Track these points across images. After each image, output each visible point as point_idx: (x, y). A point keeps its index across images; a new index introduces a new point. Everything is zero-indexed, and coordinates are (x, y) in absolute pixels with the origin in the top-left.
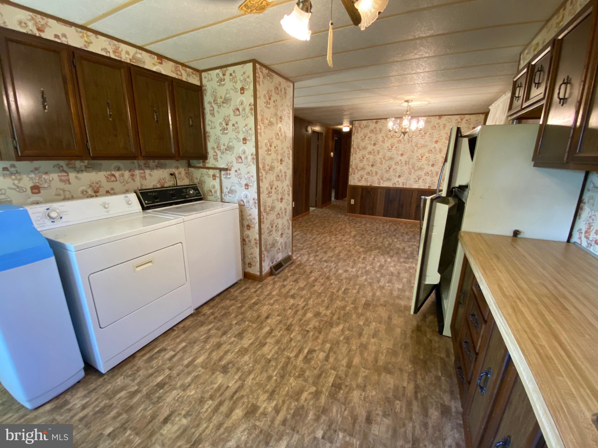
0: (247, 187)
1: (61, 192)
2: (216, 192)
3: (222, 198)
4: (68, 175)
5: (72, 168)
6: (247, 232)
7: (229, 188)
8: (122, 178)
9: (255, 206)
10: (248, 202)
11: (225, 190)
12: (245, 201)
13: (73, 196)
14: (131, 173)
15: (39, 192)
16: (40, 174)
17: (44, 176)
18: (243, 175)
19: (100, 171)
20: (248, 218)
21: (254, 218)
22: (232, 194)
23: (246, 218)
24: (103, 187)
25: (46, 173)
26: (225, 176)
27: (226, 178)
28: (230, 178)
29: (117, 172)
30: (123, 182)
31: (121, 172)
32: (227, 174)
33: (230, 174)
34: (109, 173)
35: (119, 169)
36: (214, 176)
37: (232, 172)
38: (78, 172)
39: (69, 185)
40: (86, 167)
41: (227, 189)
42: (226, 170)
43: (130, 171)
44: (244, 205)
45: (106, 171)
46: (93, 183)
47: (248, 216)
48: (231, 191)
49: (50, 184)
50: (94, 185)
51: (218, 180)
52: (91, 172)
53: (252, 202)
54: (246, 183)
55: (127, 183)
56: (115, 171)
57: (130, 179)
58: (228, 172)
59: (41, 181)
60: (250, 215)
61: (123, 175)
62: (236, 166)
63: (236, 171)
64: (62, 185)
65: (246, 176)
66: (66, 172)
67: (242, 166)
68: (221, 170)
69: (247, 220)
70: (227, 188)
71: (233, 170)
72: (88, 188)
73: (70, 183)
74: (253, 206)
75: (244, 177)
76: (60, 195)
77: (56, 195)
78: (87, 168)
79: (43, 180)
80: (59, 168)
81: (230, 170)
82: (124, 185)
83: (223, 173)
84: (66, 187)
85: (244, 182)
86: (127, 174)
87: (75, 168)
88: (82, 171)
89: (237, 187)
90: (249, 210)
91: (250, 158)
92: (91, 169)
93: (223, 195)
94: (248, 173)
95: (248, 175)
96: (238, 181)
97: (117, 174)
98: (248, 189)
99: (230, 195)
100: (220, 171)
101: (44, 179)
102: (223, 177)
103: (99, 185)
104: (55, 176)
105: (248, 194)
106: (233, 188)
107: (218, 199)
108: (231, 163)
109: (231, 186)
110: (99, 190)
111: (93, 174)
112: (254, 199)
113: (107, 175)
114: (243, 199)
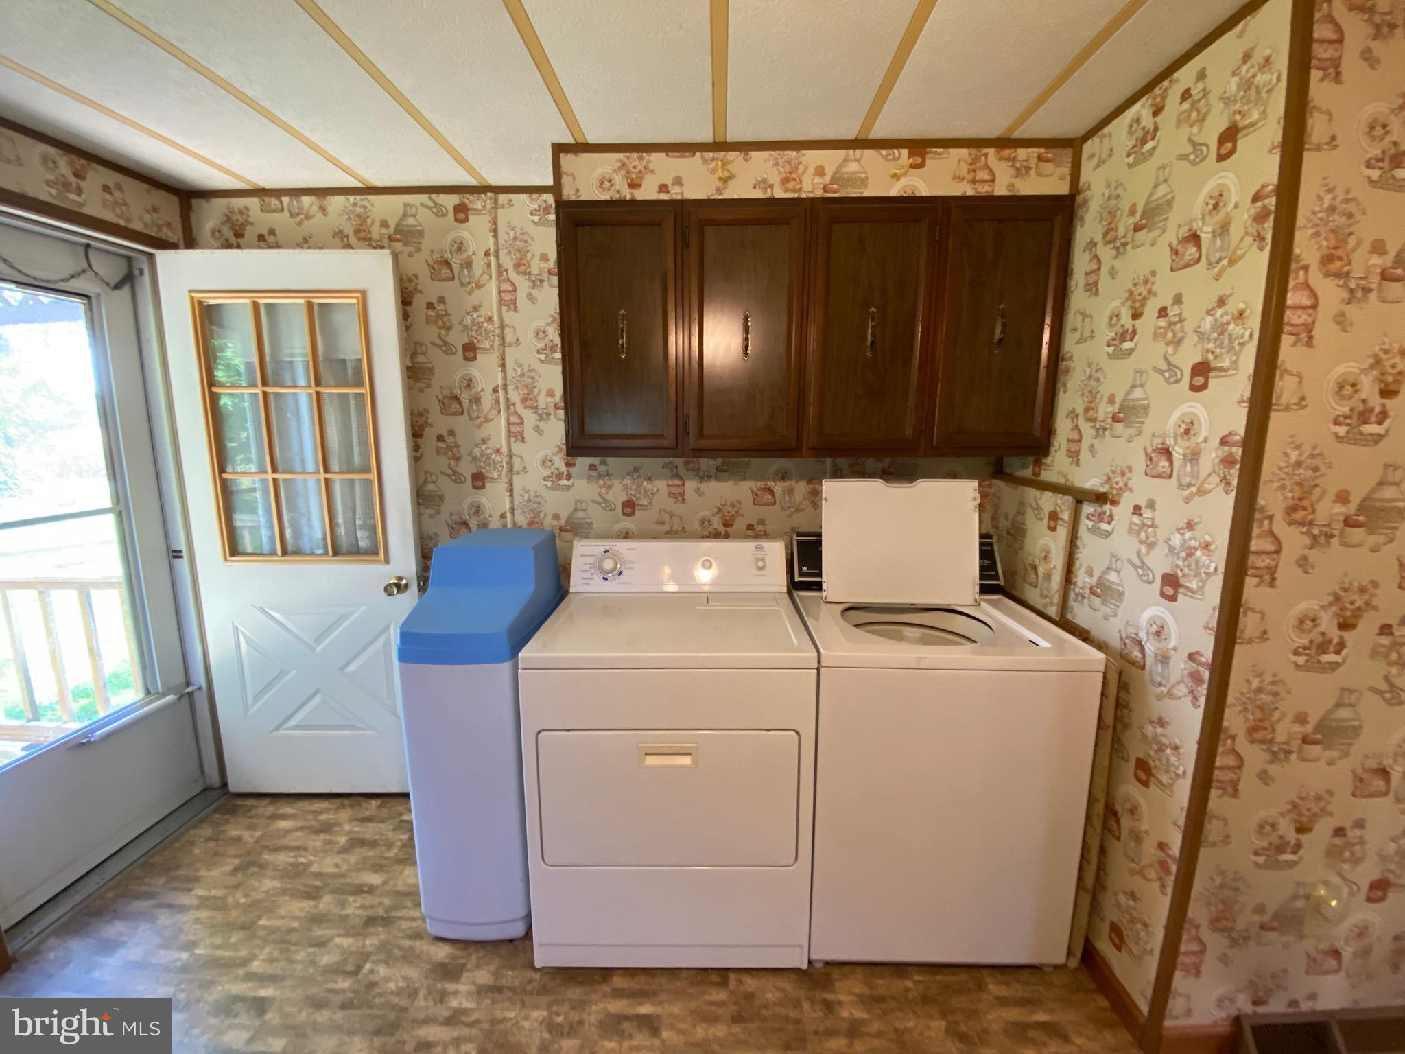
0: (1169, 591)
1: (666, 517)
2: (1048, 577)
3: (1064, 605)
4: (684, 485)
5: (693, 470)
6: (1129, 789)
7: (1097, 574)
8: (787, 498)
9: (1191, 692)
10: (1164, 659)
11: (1082, 579)
12: (1149, 648)
13: (684, 528)
14: (811, 486)
15: (633, 514)
16: (639, 480)
17: (645, 484)
18: (1161, 534)
19: (744, 479)
20: (1149, 730)
21: (1176, 748)
22: (1105, 603)
23: (1141, 728)
24: (742, 515)
25: (649, 479)
26: (1090, 524)
27: (1095, 531)
28: (1107, 534)
29: (778, 483)
30: (789, 508)
31: (787, 484)
32: (1100, 517)
33: (1111, 519)
34: (760, 484)
35: (784, 476)
36: (1054, 516)
37: (1122, 512)
38: (702, 479)
39: (682, 506)
40: (718, 469)
41: (1091, 576)
42: (1100, 498)
43: (809, 482)
44: (1143, 668)
45: (757, 480)
46: (724, 506)
47: (1151, 722)
48: (1102, 590)
49: (651, 499)
50: (725, 510)
51: (1062, 533)
52: (726, 481)
53: (1179, 666)
54: (1168, 570)
55: (798, 510)
56: (774, 480)
57: (806, 503)
58: (1107, 508)
59: (640, 493)
60: (1161, 722)
61: (790, 491)
62: (1141, 488)
63: (1137, 510)
64: (670, 504)
65: (1177, 540)
66: (681, 479)
67: (1165, 493)
68: (1080, 497)
69: (1145, 737)
70: (1090, 572)
71: (1127, 502)
72: (713, 515)
73: (683, 501)
74: (1182, 690)
75: (1167, 541)
76: (664, 523)
77: (657, 523)
78: (720, 473)
79: (642, 492)
80: (671, 470)
81: (1115, 503)
82: (790, 516)
83: (1088, 509)
84: (678, 508)
85: (1160, 564)
86: (801, 488)
87: (698, 470)
88: (709, 477)
89: (1126, 579)
90: (1159, 697)
91: (1211, 456)
92: (726, 474)
93: (1072, 595)
94: (1190, 526)
95: (1188, 535)
96: (1139, 554)
97: (778, 487)
98: (1173, 598)
99: (1097, 601)
100: (1079, 502)
101: (645, 489)
102: (1085, 524)
103: (735, 509)
104: (661, 485)
105: (1170, 621)
106: (1113, 577)
107: (1051, 604)
108: (1123, 474)
109: (1103, 568)
110: (734, 520)
111: (730, 484)
112: (1192, 657)
113: (755, 489)
114: (1142, 636)
